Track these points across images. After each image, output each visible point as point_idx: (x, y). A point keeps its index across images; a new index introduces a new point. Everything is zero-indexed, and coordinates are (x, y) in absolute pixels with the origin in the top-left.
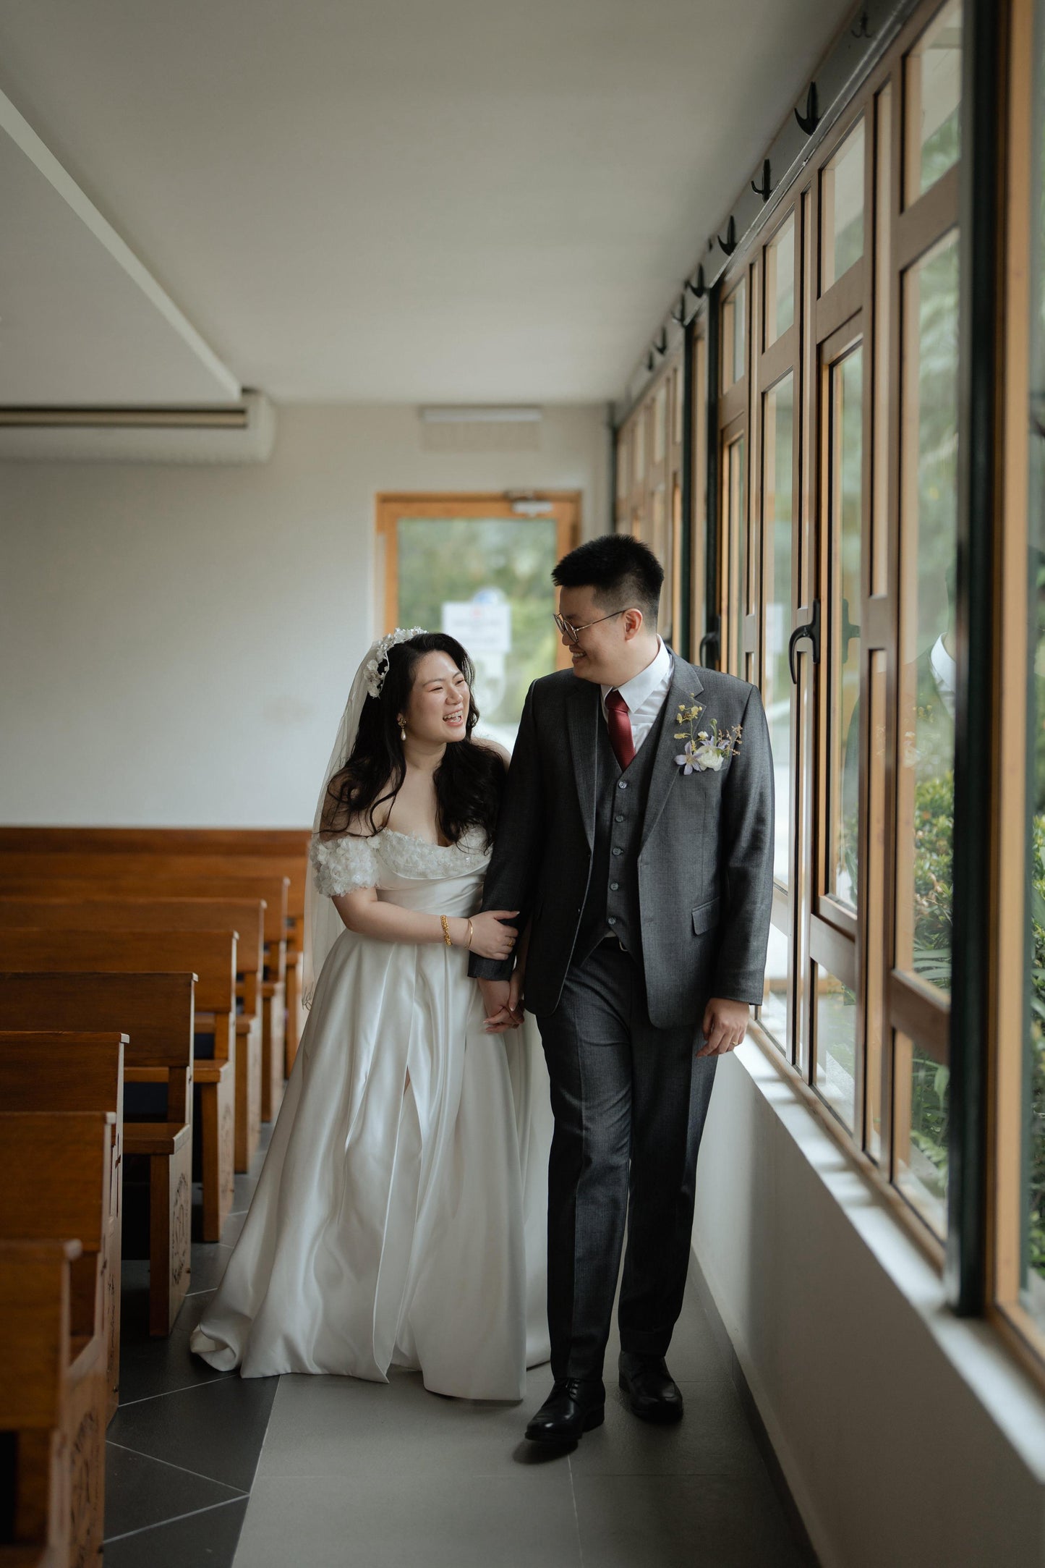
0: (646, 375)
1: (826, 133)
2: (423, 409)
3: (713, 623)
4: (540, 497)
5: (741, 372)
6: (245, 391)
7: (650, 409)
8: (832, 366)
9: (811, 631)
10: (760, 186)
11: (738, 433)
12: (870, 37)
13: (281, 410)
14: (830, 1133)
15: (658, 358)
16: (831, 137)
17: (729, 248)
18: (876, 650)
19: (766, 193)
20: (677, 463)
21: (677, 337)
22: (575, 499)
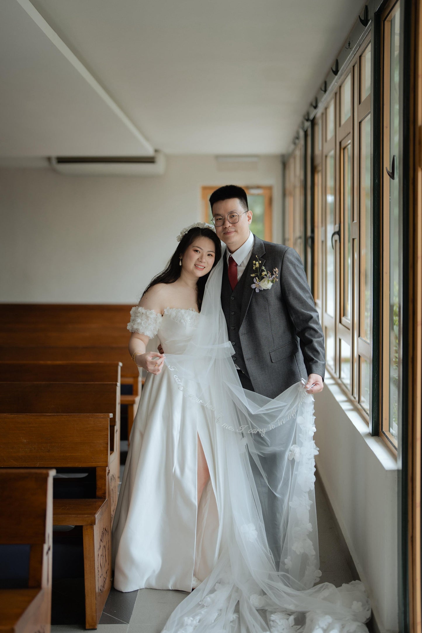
0: (292, 146)
1: (341, 75)
2: (218, 157)
3: (313, 231)
4: (258, 187)
5: (320, 148)
6: (156, 151)
7: (295, 158)
8: (344, 149)
9: (338, 233)
10: (323, 89)
11: (319, 168)
12: (351, 49)
13: (169, 158)
14: (344, 393)
15: (297, 141)
16: (343, 77)
17: (316, 107)
18: (355, 239)
19: (325, 91)
20: (302, 177)
21: (302, 134)
22: (270, 188)
